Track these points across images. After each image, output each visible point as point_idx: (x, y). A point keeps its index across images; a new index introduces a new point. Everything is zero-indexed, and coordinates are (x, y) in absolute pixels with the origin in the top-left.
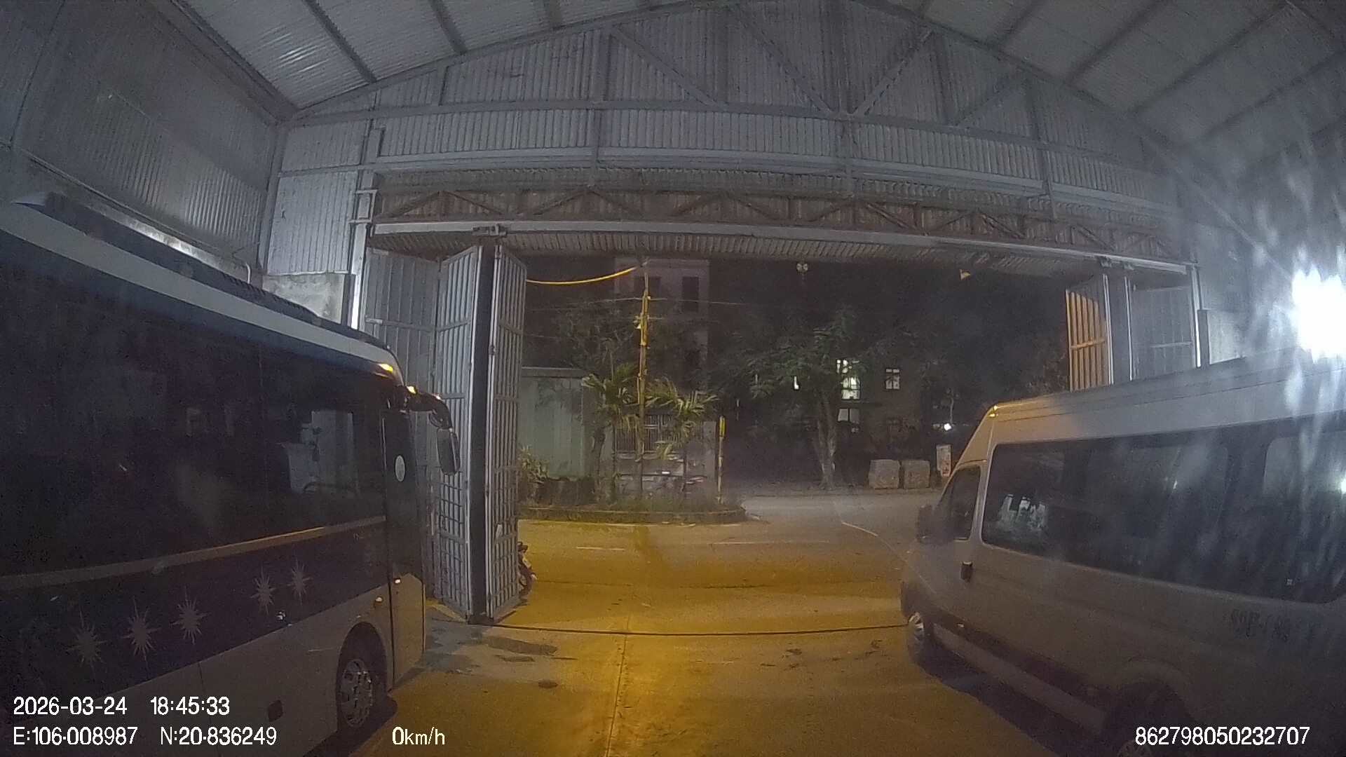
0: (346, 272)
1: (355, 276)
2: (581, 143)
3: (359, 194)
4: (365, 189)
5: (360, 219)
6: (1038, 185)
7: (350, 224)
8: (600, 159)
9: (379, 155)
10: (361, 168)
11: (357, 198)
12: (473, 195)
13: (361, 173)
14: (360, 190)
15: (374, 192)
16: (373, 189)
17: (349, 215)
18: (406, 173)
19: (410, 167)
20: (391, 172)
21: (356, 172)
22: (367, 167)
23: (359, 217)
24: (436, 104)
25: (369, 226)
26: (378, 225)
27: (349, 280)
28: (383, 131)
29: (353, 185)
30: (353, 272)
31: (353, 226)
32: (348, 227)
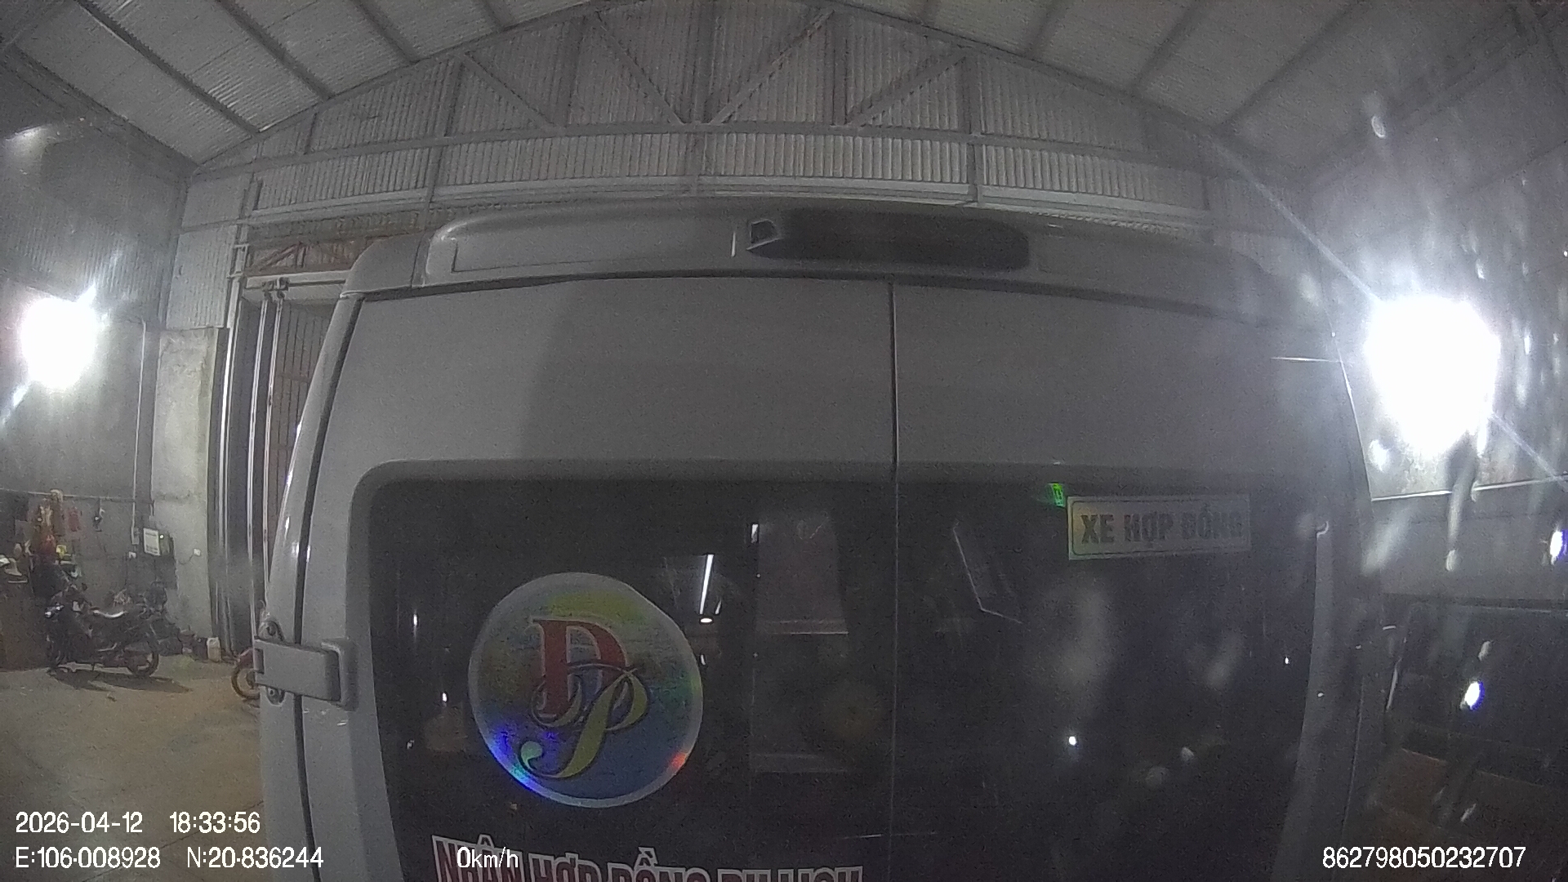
0: (222, 326)
1: (229, 330)
2: (420, 184)
3: (237, 249)
4: (243, 243)
5: (237, 272)
6: (965, 189)
7: (230, 278)
8: (434, 200)
9: (255, 208)
10: (240, 222)
11: (236, 251)
12: (327, 246)
13: (240, 227)
14: (238, 244)
15: (247, 246)
16: (247, 243)
17: (229, 268)
18: (277, 225)
19: (279, 219)
20: (264, 226)
21: (236, 226)
22: (245, 221)
23: (237, 270)
24: (301, 153)
25: (243, 281)
26: (249, 279)
27: (224, 332)
28: (261, 185)
29: (234, 240)
30: (228, 326)
31: (231, 280)
32: (227, 280)
